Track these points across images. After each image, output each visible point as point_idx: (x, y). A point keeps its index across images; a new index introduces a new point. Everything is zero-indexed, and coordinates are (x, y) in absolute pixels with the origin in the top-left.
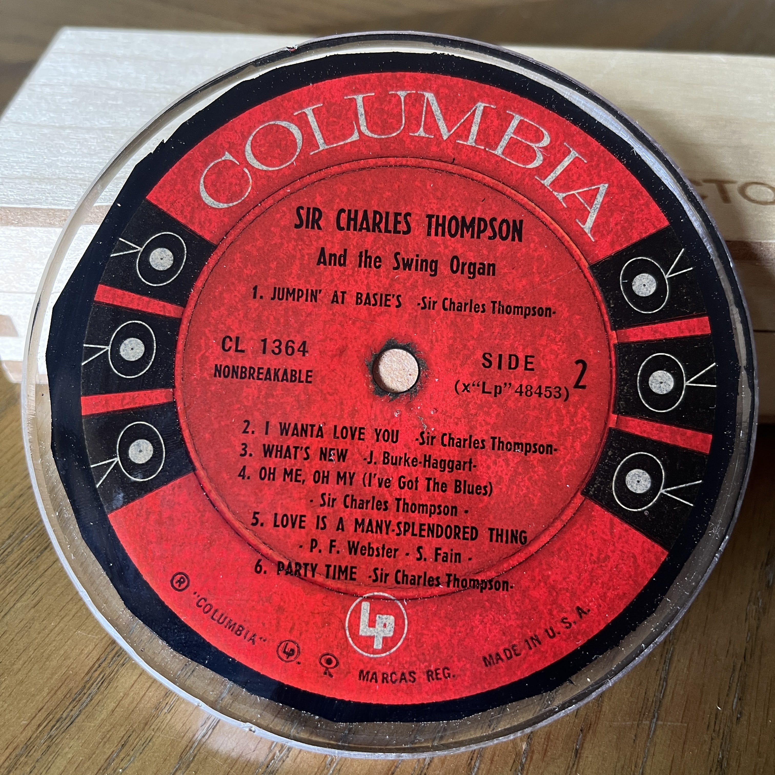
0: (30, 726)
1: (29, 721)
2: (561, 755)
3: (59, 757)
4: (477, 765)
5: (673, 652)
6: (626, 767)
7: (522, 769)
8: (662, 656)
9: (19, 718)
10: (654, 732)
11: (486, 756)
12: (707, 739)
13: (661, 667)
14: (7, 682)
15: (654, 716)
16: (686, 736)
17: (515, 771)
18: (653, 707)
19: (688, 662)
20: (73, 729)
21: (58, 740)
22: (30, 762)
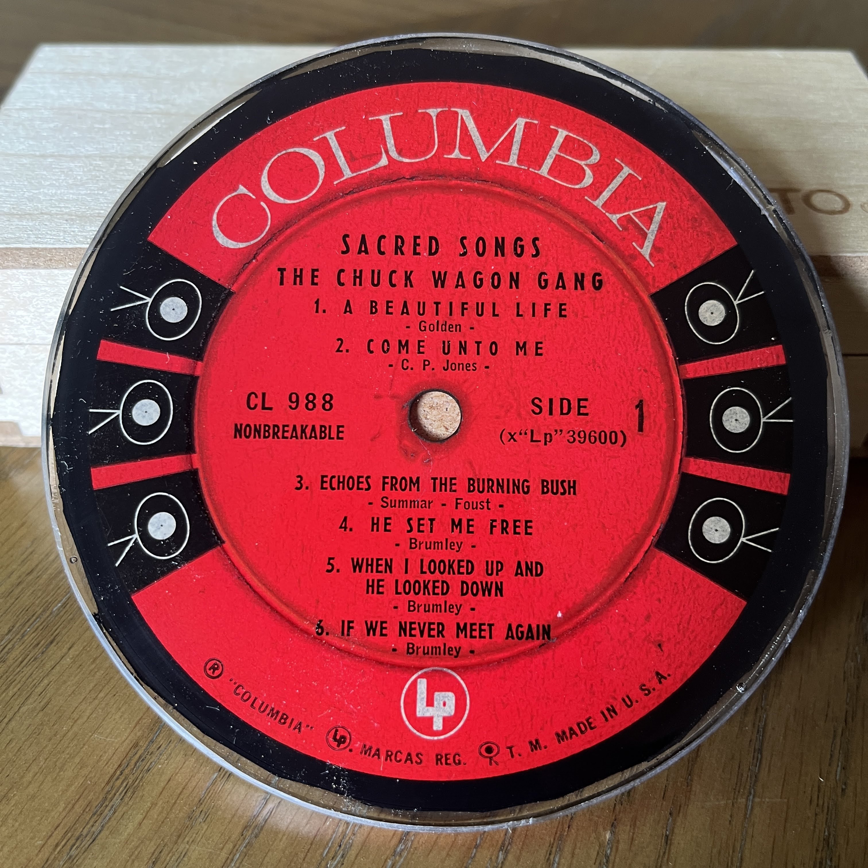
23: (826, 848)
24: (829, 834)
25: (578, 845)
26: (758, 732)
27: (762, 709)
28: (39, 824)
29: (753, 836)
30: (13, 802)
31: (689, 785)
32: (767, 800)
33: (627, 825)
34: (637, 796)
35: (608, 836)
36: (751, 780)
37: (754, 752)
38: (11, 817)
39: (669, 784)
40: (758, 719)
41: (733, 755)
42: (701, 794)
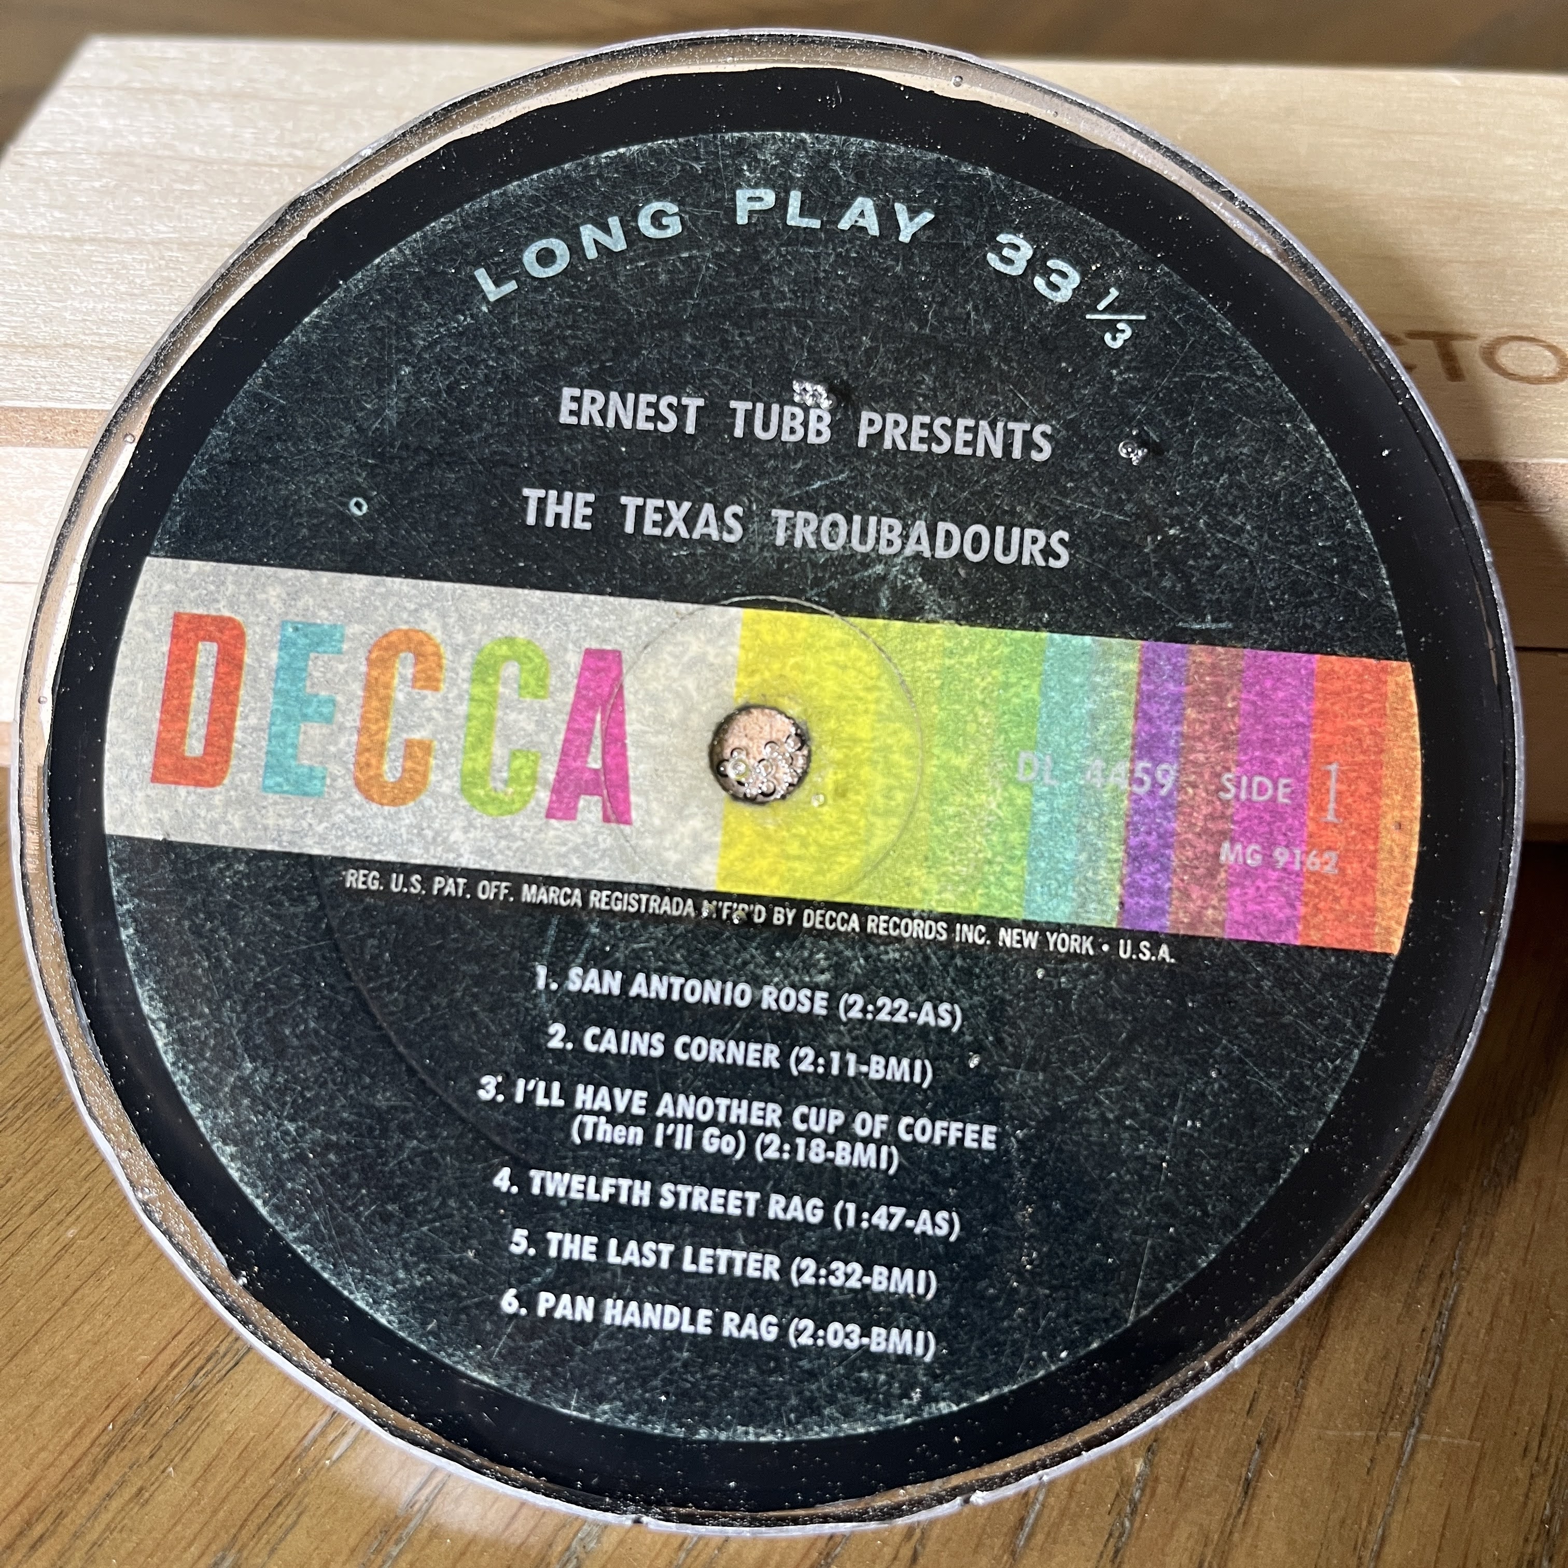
0: (155, 1365)
1: (153, 1355)
2: (1215, 1489)
3: (209, 1430)
4: (1041, 1497)
5: (1457, 1295)
6: (1349, 1522)
7: (1134, 1512)
8: (1434, 1301)
9: (133, 1349)
10: (1412, 1454)
12: (1521, 1475)
13: (1430, 1325)
14: (114, 1277)
15: (1413, 1423)
16: (1478, 1466)
17: (1119, 1514)
18: (1411, 1407)
19: (1488, 1319)
20: (238, 1375)
21: (209, 1396)
22: (151, 1436)
23: (1543, 1538)
24: (1553, 1514)
25: (1083, 1476)
26: (1439, 1317)
27: (1452, 1273)
28: (147, 1326)
29: (1408, 1500)
30: (107, 1284)
31: (1300, 1395)
32: (1444, 1439)
33: (1175, 1453)
35: (1139, 1466)
36: (1416, 1400)
37: (1428, 1351)
38: (101, 1308)
39: (1261, 1389)
40: (1442, 1293)
41: (1388, 1352)
42: (1320, 1416)
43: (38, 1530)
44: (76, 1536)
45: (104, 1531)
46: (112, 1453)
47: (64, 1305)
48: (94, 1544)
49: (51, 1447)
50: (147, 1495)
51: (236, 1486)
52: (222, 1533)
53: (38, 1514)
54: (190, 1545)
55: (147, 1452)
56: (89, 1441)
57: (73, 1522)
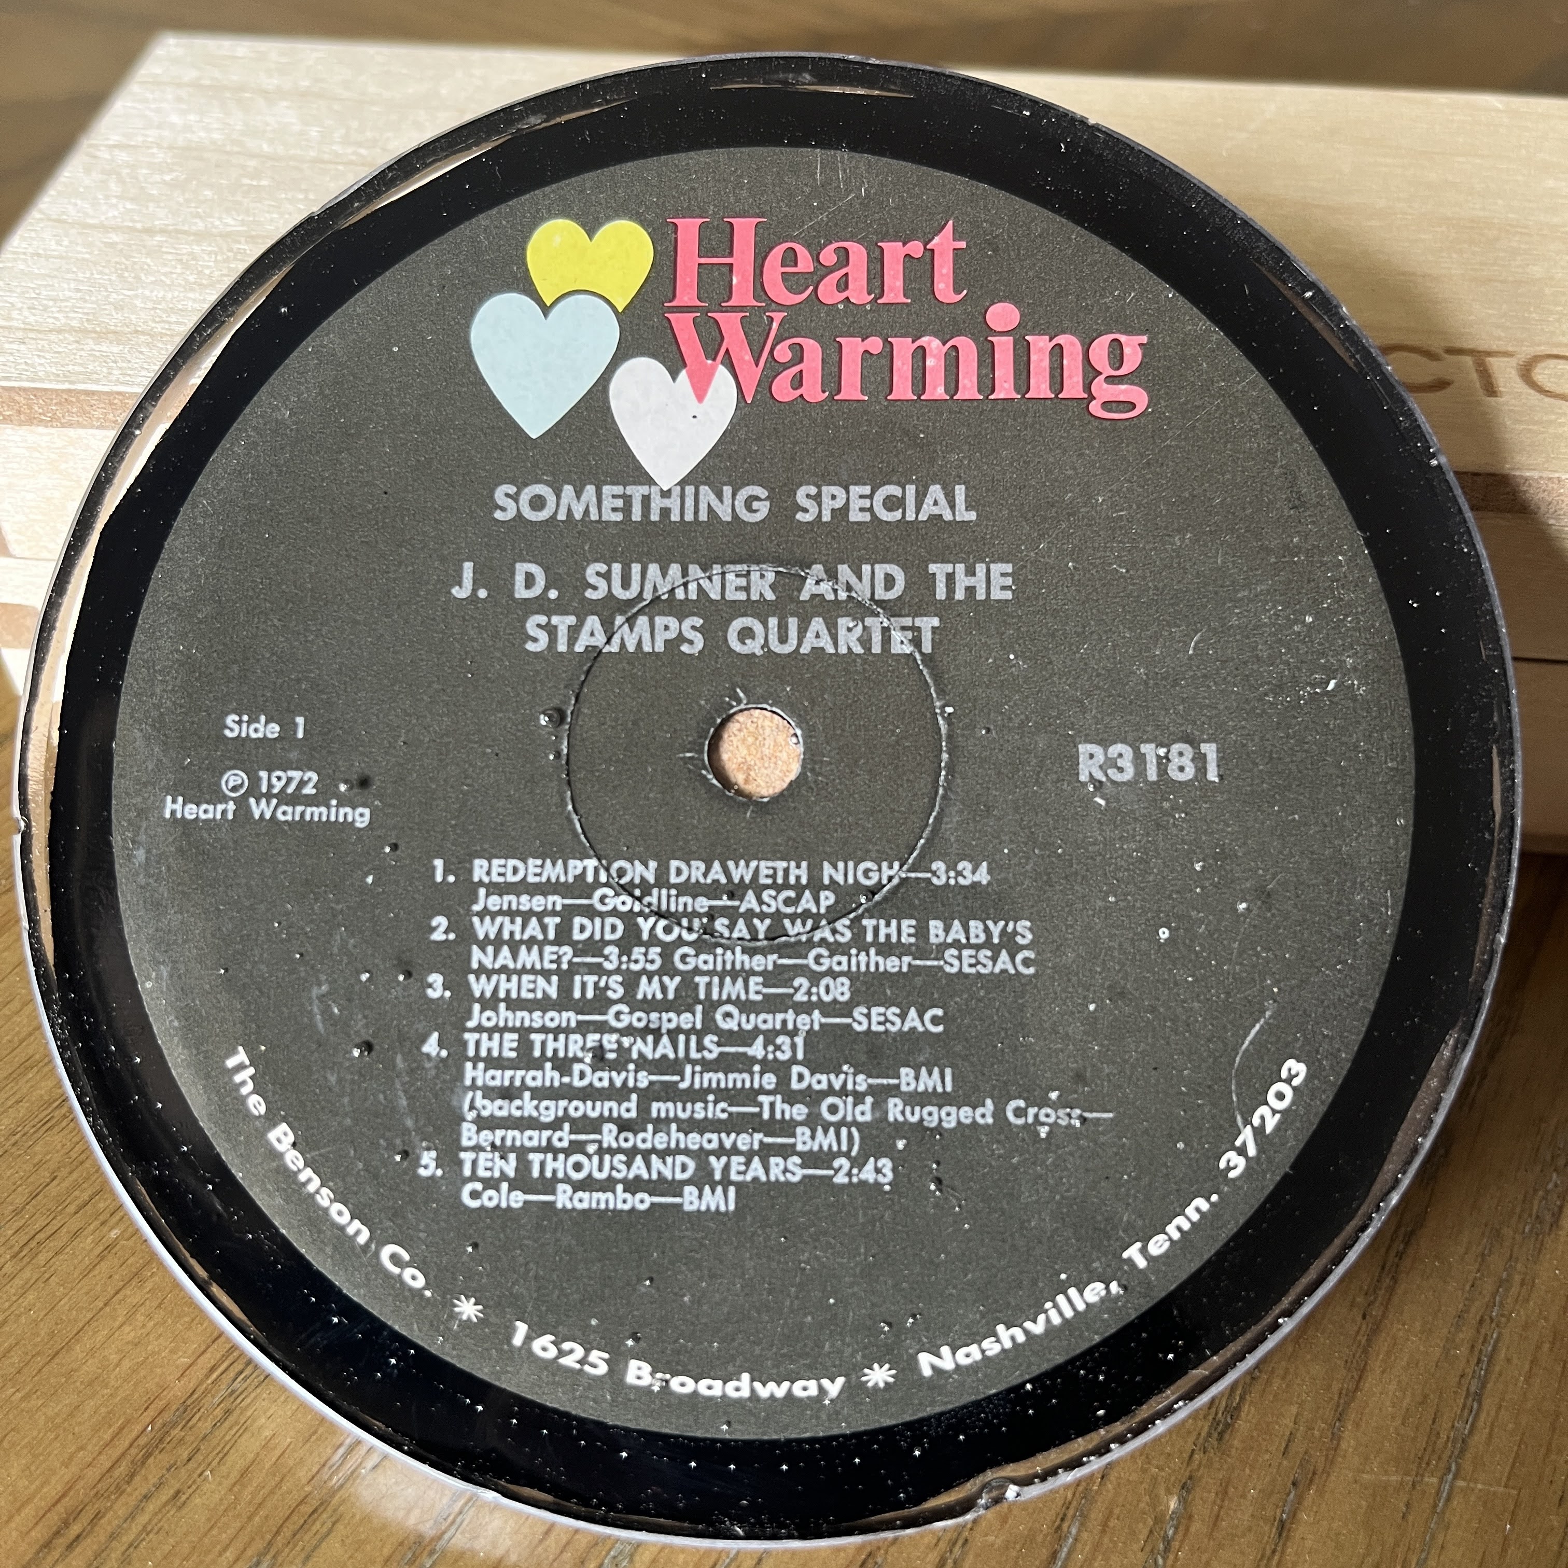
0: (194, 1368)
1: (192, 1359)
2: (1249, 1529)
3: (247, 1435)
4: (1074, 1531)
5: (1497, 1341)
7: (1167, 1549)
8: (1473, 1347)
9: (174, 1352)
10: (1449, 1499)
11: (1093, 1516)
12: (1558, 1526)
13: (1469, 1371)
14: (156, 1278)
15: (1449, 1469)
16: (1515, 1515)
17: (1152, 1551)
18: (1448, 1453)
19: (1527, 1367)
21: (248, 1401)
22: (187, 1438)
25: (1117, 1511)
26: (1478, 1363)
27: (1492, 1320)
28: (189, 1328)
29: (1442, 1547)
30: (149, 1285)
31: (1336, 1438)
32: (1480, 1486)
33: (1210, 1492)
34: (1236, 1442)
35: (1173, 1504)
36: (1454, 1446)
37: (1467, 1397)
38: (142, 1310)
39: (1298, 1430)
40: (1480, 1341)
41: (1426, 1397)
42: (1356, 1457)
43: (75, 1529)
44: (113, 1537)
45: (140, 1533)
46: (150, 1455)
47: (106, 1305)
48: (130, 1545)
49: (90, 1447)
50: (184, 1498)
51: (272, 1492)
52: (257, 1538)
53: (75, 1514)
54: (225, 1549)
55: (185, 1456)
56: (127, 1443)
57: (109, 1523)
